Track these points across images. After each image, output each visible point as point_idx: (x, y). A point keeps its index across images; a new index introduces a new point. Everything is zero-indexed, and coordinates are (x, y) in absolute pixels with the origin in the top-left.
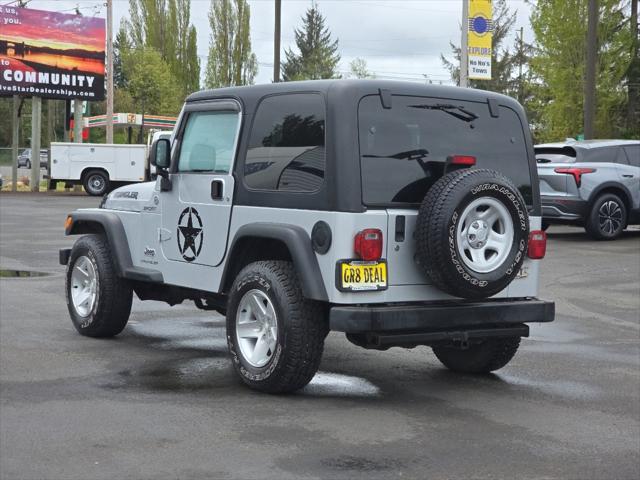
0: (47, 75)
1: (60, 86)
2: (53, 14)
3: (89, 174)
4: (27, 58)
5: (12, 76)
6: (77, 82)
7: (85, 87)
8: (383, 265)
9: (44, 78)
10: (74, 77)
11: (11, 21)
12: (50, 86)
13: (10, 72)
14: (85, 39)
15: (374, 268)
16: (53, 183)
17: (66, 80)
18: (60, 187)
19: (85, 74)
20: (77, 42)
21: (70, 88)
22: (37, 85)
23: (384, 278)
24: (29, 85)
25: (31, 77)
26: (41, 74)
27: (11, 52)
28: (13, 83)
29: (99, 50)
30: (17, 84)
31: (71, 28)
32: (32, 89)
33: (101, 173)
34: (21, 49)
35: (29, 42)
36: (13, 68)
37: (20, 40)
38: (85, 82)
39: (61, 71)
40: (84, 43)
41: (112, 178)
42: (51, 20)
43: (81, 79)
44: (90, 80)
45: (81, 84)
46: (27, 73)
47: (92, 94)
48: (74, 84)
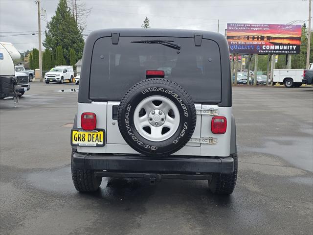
0: (278, 46)
1: (283, 50)
2: (281, 25)
3: (286, 80)
4: (271, 41)
5: (266, 47)
6: (290, 48)
7: (293, 50)
8: (102, 133)
9: (277, 47)
10: (288, 46)
11: (266, 29)
12: (279, 50)
13: (265, 46)
14: (293, 33)
15: (96, 134)
16: (274, 83)
17: (285, 47)
18: (277, 84)
19: (293, 45)
20: (290, 34)
21: (287, 50)
22: (275, 50)
23: (102, 140)
24: (272, 50)
25: (272, 47)
26: (276, 46)
27: (265, 39)
28: (266, 50)
29: (299, 36)
30: (267, 50)
31: (288, 30)
32: (273, 52)
33: (290, 79)
34: (269, 38)
35: (272, 35)
36: (266, 45)
37: (269, 35)
38: (293, 48)
39: (283, 45)
40: (293, 34)
41: (294, 81)
42: (281, 27)
43: (291, 47)
44: (295, 47)
45: (291, 49)
46: (271, 46)
47: (295, 52)
48: (288, 49)
